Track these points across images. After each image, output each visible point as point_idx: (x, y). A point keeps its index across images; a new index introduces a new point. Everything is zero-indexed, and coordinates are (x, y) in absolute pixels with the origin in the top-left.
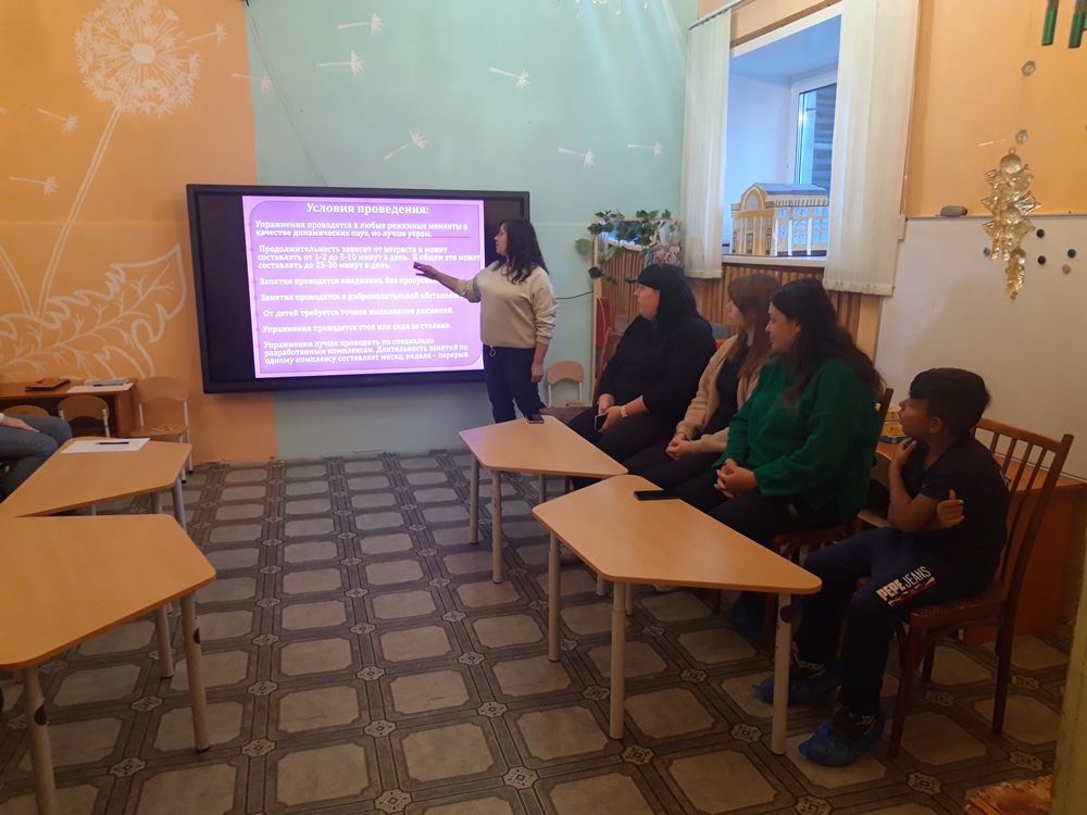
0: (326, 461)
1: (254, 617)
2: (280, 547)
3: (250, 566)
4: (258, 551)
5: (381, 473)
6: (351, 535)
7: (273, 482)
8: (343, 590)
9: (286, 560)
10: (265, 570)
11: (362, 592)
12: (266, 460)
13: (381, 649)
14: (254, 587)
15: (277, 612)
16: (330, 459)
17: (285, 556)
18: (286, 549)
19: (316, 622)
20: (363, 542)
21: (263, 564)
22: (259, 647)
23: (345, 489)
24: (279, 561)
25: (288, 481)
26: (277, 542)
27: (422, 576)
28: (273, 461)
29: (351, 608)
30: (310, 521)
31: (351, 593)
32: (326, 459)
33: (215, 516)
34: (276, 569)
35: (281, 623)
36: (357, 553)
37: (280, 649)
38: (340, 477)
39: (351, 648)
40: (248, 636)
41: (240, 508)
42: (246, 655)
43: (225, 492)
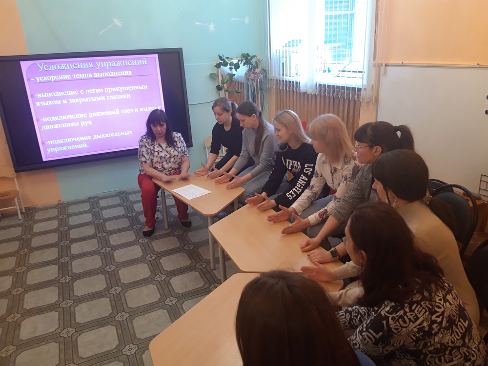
0: (89, 200)
1: (59, 316)
2: (69, 263)
3: (53, 278)
4: (57, 266)
5: (119, 205)
6: (108, 249)
7: (61, 217)
8: (108, 289)
9: (74, 271)
10: (62, 280)
11: (119, 289)
12: (55, 202)
13: (134, 331)
14: (57, 293)
15: (72, 310)
16: (91, 198)
17: (73, 269)
18: (73, 263)
19: (95, 316)
20: (115, 254)
21: (61, 275)
22: (64, 338)
23: (101, 218)
24: (70, 273)
25: (70, 215)
26: (68, 259)
27: (150, 274)
28: (60, 202)
29: (113, 302)
30: (84, 242)
31: (112, 291)
32: (89, 198)
33: (30, 244)
34: (69, 279)
35: (75, 319)
36: (113, 262)
37: (77, 338)
38: (98, 210)
39: (117, 332)
40: (57, 331)
41: (45, 237)
42: (57, 345)
43: (35, 226)
